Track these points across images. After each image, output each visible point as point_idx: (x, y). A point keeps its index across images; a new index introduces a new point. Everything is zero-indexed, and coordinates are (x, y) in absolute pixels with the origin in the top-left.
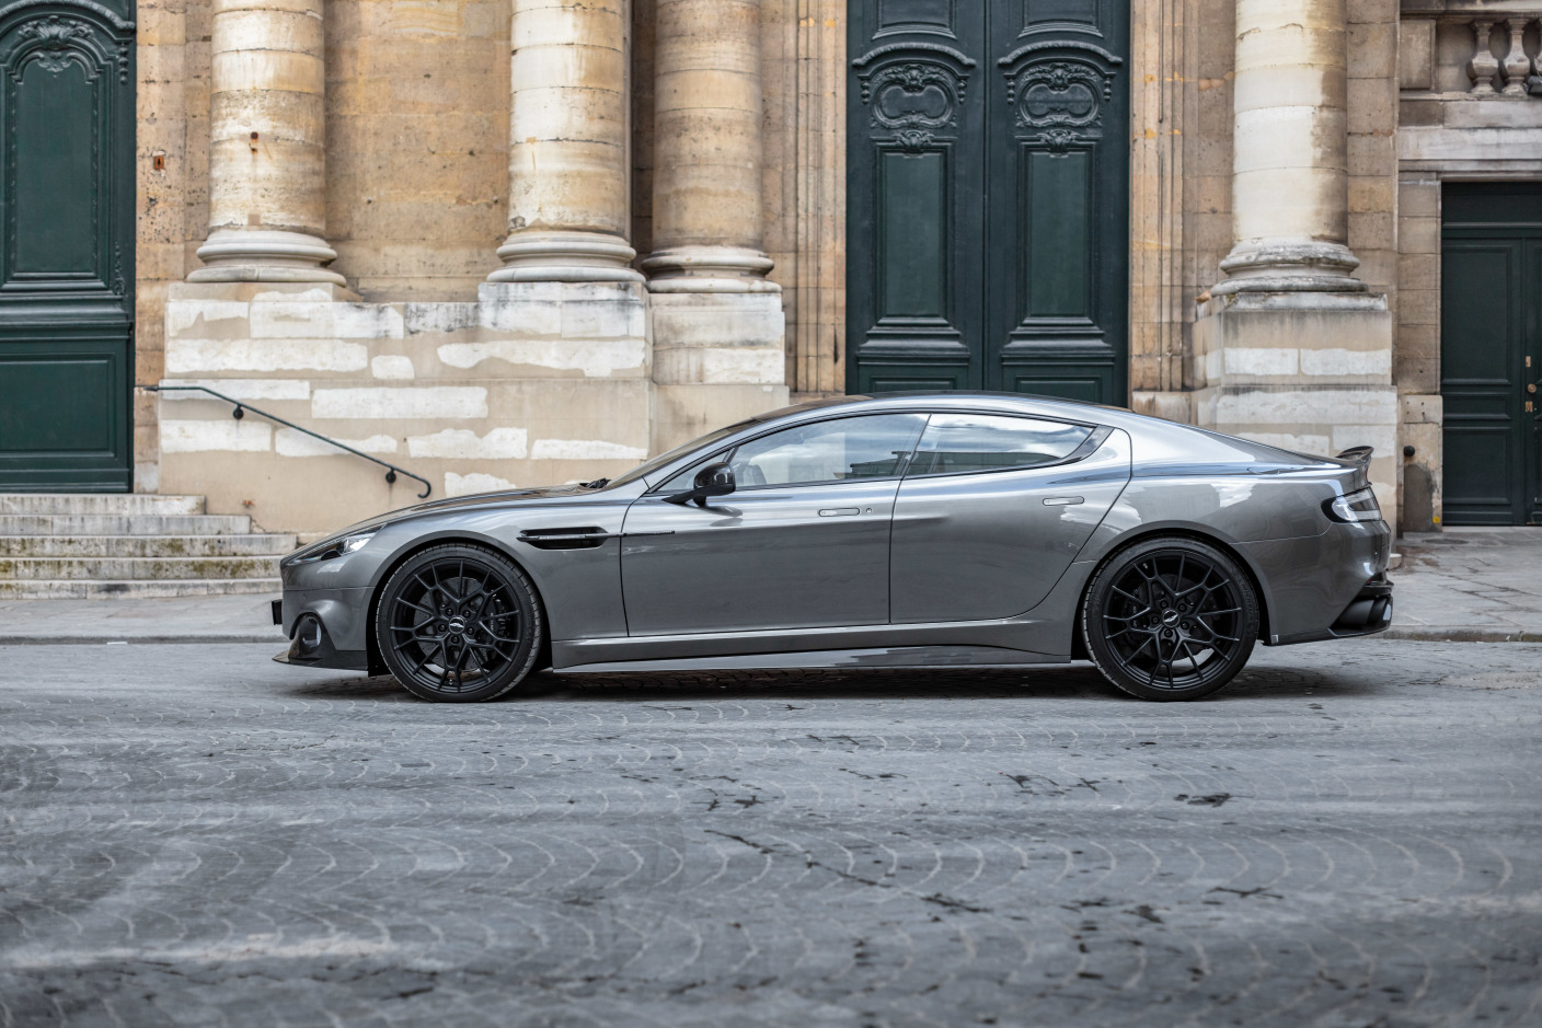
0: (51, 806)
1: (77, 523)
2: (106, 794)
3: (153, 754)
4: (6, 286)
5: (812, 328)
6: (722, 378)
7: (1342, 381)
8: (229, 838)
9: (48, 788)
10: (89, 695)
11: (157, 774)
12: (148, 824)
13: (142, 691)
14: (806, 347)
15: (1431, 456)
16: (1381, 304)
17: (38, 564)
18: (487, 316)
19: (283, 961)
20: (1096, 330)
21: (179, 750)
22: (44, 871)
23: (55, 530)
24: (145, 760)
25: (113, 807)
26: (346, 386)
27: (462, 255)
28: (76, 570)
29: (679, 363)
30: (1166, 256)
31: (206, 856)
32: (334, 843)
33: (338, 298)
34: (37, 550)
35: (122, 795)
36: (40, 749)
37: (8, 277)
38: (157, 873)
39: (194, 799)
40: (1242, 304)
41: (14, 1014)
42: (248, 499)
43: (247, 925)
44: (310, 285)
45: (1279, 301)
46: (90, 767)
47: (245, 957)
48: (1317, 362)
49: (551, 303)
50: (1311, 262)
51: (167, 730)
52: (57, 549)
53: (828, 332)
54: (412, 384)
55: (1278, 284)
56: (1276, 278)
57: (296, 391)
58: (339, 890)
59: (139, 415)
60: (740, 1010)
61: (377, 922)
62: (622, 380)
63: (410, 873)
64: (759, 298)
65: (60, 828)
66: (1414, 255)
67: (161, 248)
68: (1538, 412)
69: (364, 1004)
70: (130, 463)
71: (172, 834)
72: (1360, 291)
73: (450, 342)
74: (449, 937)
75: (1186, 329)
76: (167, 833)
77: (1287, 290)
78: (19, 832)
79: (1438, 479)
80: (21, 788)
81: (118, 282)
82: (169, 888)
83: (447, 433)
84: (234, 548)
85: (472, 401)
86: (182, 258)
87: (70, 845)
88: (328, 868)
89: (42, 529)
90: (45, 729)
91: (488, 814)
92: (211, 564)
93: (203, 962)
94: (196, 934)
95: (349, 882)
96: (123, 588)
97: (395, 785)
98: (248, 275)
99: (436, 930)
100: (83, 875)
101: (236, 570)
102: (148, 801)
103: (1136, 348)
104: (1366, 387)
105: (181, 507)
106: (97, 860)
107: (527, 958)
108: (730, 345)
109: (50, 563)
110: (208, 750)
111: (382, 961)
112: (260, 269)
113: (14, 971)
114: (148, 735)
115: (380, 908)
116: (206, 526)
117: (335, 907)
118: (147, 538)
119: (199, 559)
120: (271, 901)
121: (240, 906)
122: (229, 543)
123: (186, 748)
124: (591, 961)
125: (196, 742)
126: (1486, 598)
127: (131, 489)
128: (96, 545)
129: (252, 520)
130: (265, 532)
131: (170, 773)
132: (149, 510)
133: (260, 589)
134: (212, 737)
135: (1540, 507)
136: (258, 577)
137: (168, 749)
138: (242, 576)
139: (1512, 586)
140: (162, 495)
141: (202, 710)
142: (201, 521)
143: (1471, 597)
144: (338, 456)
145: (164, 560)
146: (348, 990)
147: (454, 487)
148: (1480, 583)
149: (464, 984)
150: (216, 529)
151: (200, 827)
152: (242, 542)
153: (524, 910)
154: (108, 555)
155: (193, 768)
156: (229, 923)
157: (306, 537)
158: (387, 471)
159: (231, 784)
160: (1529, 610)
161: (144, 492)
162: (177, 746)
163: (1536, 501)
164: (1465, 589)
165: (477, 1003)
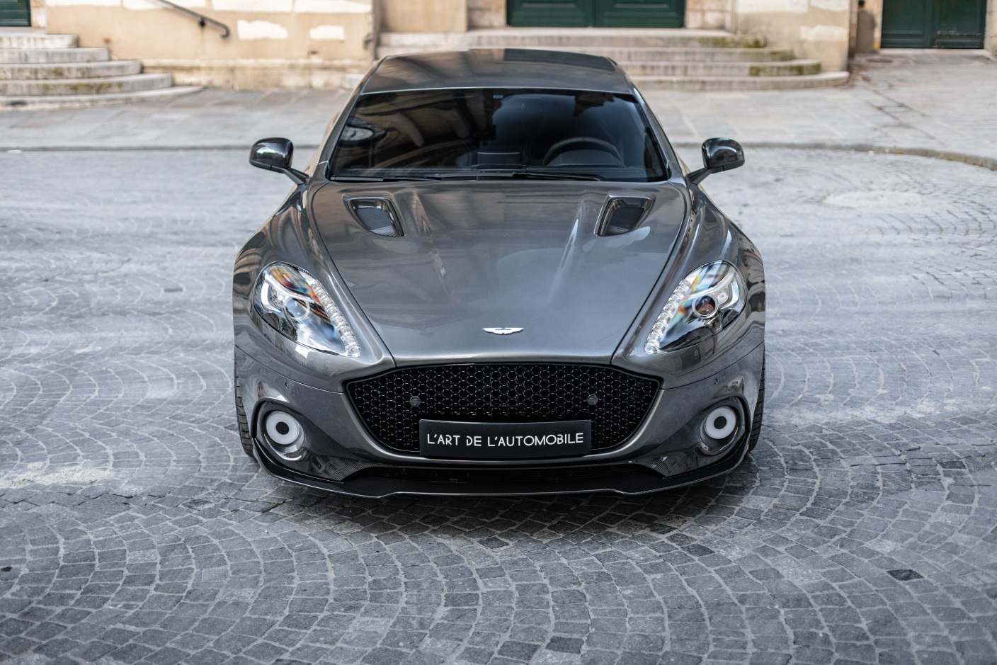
3: (10, 279)
8: (39, 366)
11: (8, 300)
13: (17, 209)
15: (874, 5)
19: (43, 488)
21: (28, 275)
31: (20, 386)
32: (102, 372)
39: (27, 327)
42: (107, 36)
43: (31, 454)
47: (22, 486)
51: (25, 253)
58: (94, 418)
61: (108, 450)
63: (141, 401)
69: (82, 526)
70: (28, 7)
71: (5, 363)
74: (148, 463)
84: (98, 73)
88: (93, 397)
91: (205, 341)
92: (81, 85)
95: (102, 410)
96: (23, 103)
97: (153, 313)
99: (142, 456)
101: (99, 89)
105: (60, 44)
107: (187, 483)
110: (46, 275)
111: (101, 487)
114: (12, 259)
115: (114, 435)
116: (78, 58)
117: (87, 435)
118: (38, 66)
119: (74, 82)
120: (50, 430)
121: (30, 436)
122: (95, 69)
123: (33, 272)
124: (224, 484)
125: (41, 266)
126: (888, 114)
127: (29, 25)
128: (4, 72)
129: (110, 51)
130: (120, 60)
131: (17, 300)
132: (40, 46)
133: (115, 102)
134: (52, 261)
135: (940, 36)
136: (114, 93)
137: (20, 274)
138: (104, 93)
139: (906, 102)
140: (49, 34)
141: (52, 232)
142: (75, 53)
143: (879, 112)
144: (166, 9)
145: (50, 82)
146: (76, 514)
147: (245, 30)
148: (889, 99)
149: (145, 509)
150: (86, 57)
151: (23, 355)
152: (103, 68)
153: (200, 436)
154: (13, 79)
155: (33, 294)
156: (19, 453)
157: (147, 62)
158: (199, 19)
159: (53, 310)
160: (908, 126)
161: (39, 28)
162: (27, 270)
163: (939, 32)
164: (879, 104)
165: (147, 524)
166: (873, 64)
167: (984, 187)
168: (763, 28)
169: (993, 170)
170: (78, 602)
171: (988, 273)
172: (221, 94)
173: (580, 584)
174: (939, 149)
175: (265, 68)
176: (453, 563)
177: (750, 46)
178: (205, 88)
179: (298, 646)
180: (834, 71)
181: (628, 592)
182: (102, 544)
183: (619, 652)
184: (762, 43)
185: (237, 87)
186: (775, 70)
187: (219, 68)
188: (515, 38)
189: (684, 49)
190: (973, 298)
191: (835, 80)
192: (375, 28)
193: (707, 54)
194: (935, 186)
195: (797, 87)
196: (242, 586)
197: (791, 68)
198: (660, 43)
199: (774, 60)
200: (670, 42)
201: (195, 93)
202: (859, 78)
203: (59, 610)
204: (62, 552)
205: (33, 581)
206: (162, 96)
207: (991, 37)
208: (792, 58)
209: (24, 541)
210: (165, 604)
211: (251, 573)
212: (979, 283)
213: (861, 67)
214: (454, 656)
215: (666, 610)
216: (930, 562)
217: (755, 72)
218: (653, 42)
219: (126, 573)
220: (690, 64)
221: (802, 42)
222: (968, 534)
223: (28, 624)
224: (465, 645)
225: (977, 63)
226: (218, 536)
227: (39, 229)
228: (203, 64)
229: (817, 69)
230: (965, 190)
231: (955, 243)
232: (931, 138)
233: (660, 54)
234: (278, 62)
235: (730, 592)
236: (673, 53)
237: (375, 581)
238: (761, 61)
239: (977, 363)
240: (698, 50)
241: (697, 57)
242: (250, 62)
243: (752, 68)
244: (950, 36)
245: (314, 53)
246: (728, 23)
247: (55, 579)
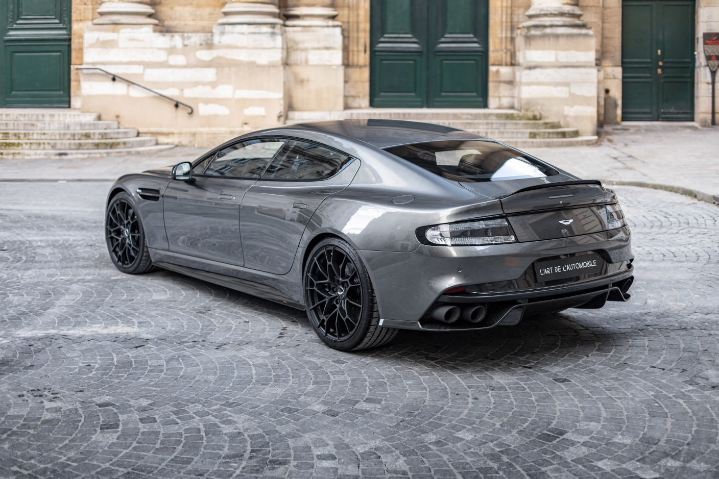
0: (33, 270)
1: (47, 125)
2: (52, 264)
3: (70, 245)
4: (18, 22)
5: (355, 39)
6: (316, 62)
7: (575, 64)
8: (93, 285)
9: (32, 261)
10: (49, 213)
11: (71, 255)
12: (66, 278)
13: (69, 211)
14: (353, 47)
15: (616, 93)
16: (591, 32)
17: (31, 144)
18: (216, 39)
19: (102, 335)
20: (475, 40)
21: (80, 243)
22: (29, 299)
23: (38, 128)
24: (67, 248)
25: (54, 270)
26: (158, 68)
27: (208, 10)
28: (47, 146)
29: (297, 57)
30: (504, 9)
31: (84, 293)
32: (127, 287)
33: (155, 31)
34: (31, 137)
35: (58, 265)
36: (30, 242)
37: (19, 18)
38: (67, 300)
39: (84, 267)
40: (533, 32)
41: (19, 353)
42: (117, 114)
43: (94, 321)
44: (143, 26)
45: (548, 31)
46: (47, 251)
47: (91, 334)
48: (565, 56)
49: (243, 34)
50: (562, 14)
51: (77, 233)
52: (39, 137)
53: (362, 41)
54: (185, 67)
55: (548, 23)
56: (547, 21)
57: (138, 70)
58: (125, 307)
59: (73, 77)
60: (236, 353)
61: (134, 320)
62: (272, 66)
63: (150, 300)
64: (331, 29)
65: (36, 280)
66: (610, 8)
67: (82, 7)
68: (663, 74)
69: (124, 350)
70: (69, 96)
71: (73, 283)
72: (583, 26)
73: (201, 49)
74: (157, 326)
75: (512, 40)
76: (71, 282)
77: (551, 26)
78: (22, 282)
79: (620, 102)
80: (23, 261)
81: (65, 21)
82: (72, 306)
83: (200, 87)
84: (112, 136)
85: (210, 74)
86: (91, 11)
87: (39, 288)
88: (123, 298)
89: (33, 128)
90: (31, 231)
92: (101, 143)
93: (77, 335)
94: (77, 324)
95: (129, 304)
96: (65, 154)
98: (118, 22)
99: (153, 323)
100: (42, 300)
101: (112, 146)
102: (66, 267)
103: (491, 47)
104: (584, 67)
105: (89, 118)
106: (47, 294)
107: (177, 334)
108: (319, 49)
109: (36, 143)
110: (90, 243)
111: (133, 335)
112: (123, 19)
113: (19, 338)
114: (69, 235)
115: (137, 314)
116: (100, 126)
117: (122, 314)
118: (76, 132)
119: (97, 141)
120: (102, 311)
121: (92, 314)
122: (110, 134)
123: (83, 242)
124: (197, 335)
125: (87, 239)
126: (620, 161)
127: (69, 107)
128: (55, 135)
129: (119, 123)
130: (125, 128)
131: (76, 254)
132: (77, 119)
133: (122, 154)
134: (93, 237)
135: (664, 113)
136: (121, 148)
137: (76, 243)
138: (115, 148)
139: (634, 155)
140: (82, 112)
141: (91, 222)
142: (98, 124)
143: (614, 161)
144: (155, 97)
145: (83, 141)
146: (120, 345)
147: (203, 110)
148: (623, 153)
149: (156, 344)
150: (104, 127)
151: (83, 279)
152: (115, 133)
153: (183, 315)
154: (60, 139)
155: (84, 252)
156: (88, 320)
157: (141, 130)
158: (175, 103)
159: (96, 260)
160: (631, 169)
161: (75, 109)
162: (79, 241)
163: (662, 111)
164: (615, 156)
165: (158, 350)
166: (616, 131)
167: (671, 203)
168: (539, 107)
169: (682, 194)
170: (126, 379)
171: (658, 248)
172: (186, 149)
173: (384, 379)
174: (648, 182)
175: (215, 133)
176: (317, 369)
177: (530, 119)
178: (177, 146)
179: (237, 397)
180: (588, 135)
181: (409, 383)
182: (136, 357)
183: (401, 404)
184: (538, 117)
185: (196, 145)
186: (547, 135)
187: (186, 134)
188: (375, 114)
189: (485, 121)
190: (645, 261)
191: (587, 141)
192: (284, 108)
193: (501, 124)
194: (639, 202)
195: (561, 145)
196: (208, 375)
197: (558, 133)
198: (470, 117)
199: (546, 128)
200: (476, 116)
201: (170, 149)
202: (605, 140)
203: (117, 381)
204: (115, 360)
205: (102, 370)
206: (150, 150)
207: (699, 113)
208: (559, 126)
209: (95, 355)
210: (169, 380)
211: (212, 370)
212: (650, 253)
213: (607, 133)
214: (316, 403)
215: (428, 390)
216: (578, 376)
217: (533, 135)
218: (465, 117)
219: (149, 368)
220: (489, 131)
221: (565, 117)
222: (603, 365)
223: (102, 386)
224: (322, 399)
225: (689, 131)
226: (195, 355)
227: (84, 221)
228: (176, 131)
229: (576, 134)
230: (657, 205)
231: (642, 233)
232: (645, 175)
233: (470, 124)
234: (223, 129)
235: (464, 384)
236: (478, 124)
237: (276, 375)
238: (537, 129)
239: (635, 292)
240: (494, 121)
241: (494, 126)
242: (206, 130)
243: (531, 133)
244: (670, 113)
245: (246, 124)
246: (516, 105)
247: (113, 370)
